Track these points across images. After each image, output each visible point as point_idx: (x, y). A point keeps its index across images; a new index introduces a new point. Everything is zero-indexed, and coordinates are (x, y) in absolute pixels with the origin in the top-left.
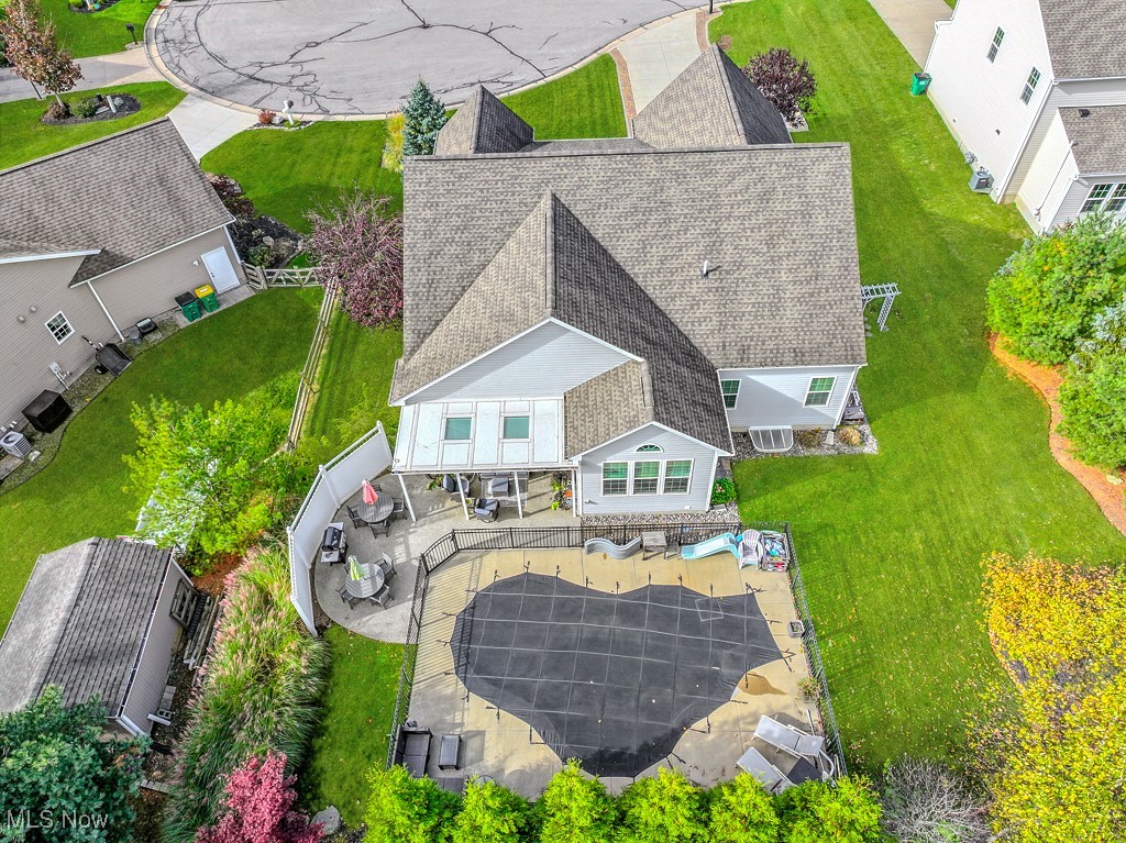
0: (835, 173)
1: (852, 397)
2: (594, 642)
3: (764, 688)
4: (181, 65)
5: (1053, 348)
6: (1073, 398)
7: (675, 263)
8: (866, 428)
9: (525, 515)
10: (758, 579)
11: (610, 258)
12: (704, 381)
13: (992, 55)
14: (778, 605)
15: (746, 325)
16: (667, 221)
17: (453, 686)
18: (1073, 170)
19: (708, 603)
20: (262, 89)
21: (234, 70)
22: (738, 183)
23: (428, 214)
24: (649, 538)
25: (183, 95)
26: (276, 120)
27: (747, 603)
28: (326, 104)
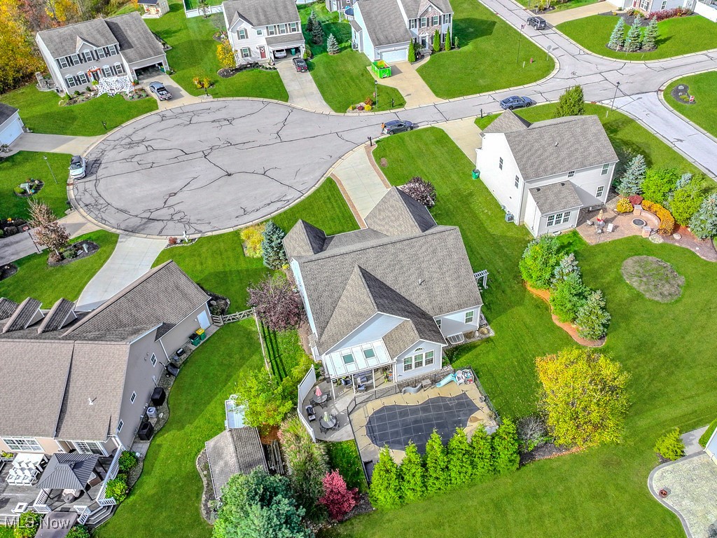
0: (456, 238)
1: (481, 317)
2: (416, 421)
3: (476, 419)
4: (104, 218)
5: (545, 284)
6: (554, 301)
7: (408, 282)
8: (489, 327)
9: (376, 387)
10: (465, 387)
11: (386, 285)
12: (430, 322)
13: (501, 167)
14: (474, 393)
15: (439, 299)
16: (402, 267)
17: (373, 447)
18: (539, 213)
19: (450, 399)
20: (159, 225)
21: (136, 216)
22: (424, 248)
23: (313, 282)
24: (424, 383)
25: (117, 236)
26: (179, 241)
27: (464, 395)
28: (199, 227)
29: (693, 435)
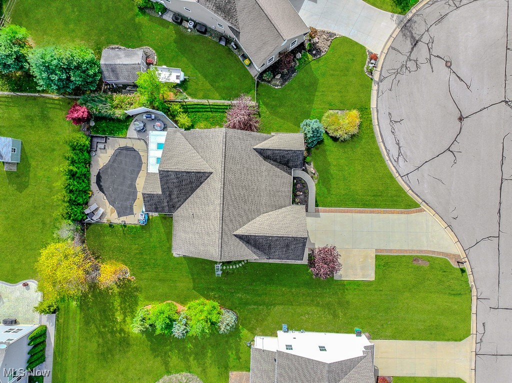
3: (112, 213)
7: (195, 206)
14: (130, 220)
19: (132, 204)
20: (405, 49)
25: (403, 14)
27: (131, 212)
28: (388, 80)
29: (52, 326)
